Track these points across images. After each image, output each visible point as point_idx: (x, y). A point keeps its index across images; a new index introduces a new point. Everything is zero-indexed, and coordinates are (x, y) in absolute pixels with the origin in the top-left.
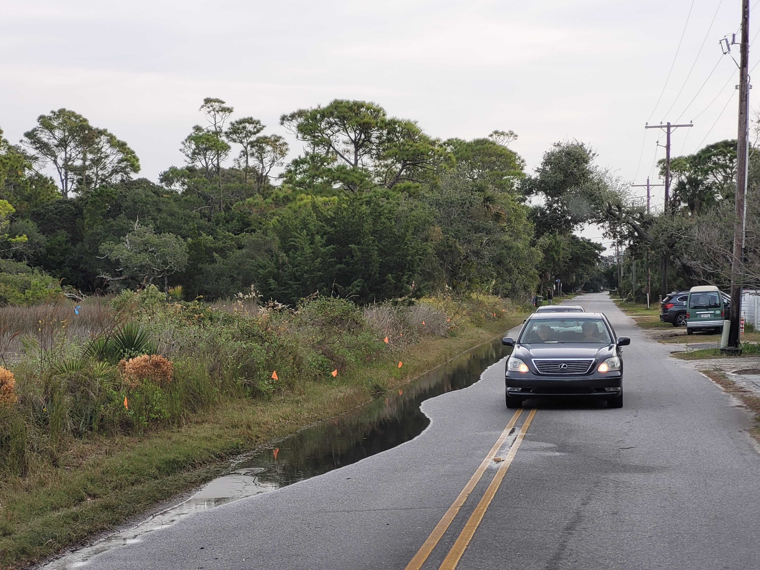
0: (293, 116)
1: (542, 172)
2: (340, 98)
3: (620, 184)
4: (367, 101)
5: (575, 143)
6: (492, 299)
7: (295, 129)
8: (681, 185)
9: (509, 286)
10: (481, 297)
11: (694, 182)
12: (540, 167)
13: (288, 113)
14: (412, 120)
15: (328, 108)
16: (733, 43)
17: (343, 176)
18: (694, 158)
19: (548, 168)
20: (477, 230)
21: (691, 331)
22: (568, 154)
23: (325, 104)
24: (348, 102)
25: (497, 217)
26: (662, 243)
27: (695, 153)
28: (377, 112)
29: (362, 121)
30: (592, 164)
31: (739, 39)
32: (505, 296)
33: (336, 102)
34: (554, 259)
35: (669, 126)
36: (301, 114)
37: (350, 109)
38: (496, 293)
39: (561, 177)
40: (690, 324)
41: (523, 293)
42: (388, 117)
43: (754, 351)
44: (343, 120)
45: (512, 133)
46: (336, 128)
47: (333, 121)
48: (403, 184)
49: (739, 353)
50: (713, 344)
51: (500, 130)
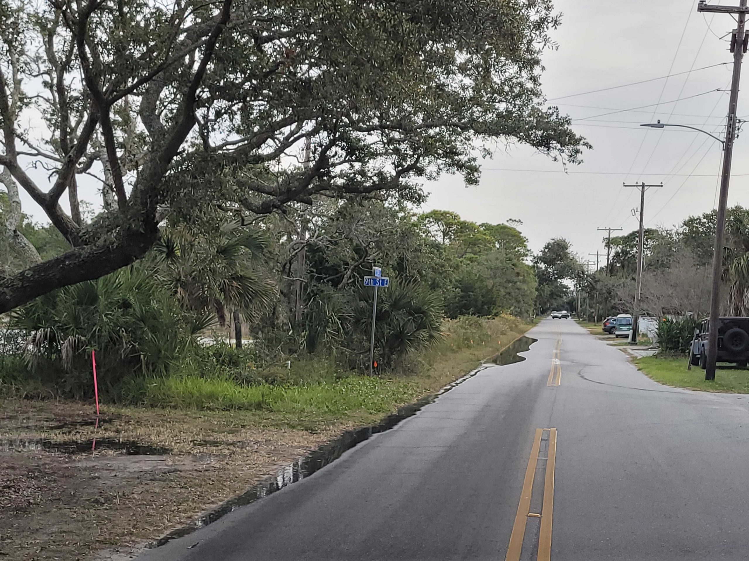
1: (544, 252)
2: (436, 209)
3: (584, 260)
4: (451, 211)
5: (561, 238)
6: (512, 318)
8: (617, 254)
9: (519, 310)
10: (506, 316)
11: (625, 253)
12: (543, 249)
14: (474, 222)
15: (430, 213)
16: (637, 211)
18: (625, 238)
19: (546, 250)
20: (510, 282)
21: (617, 336)
22: (558, 244)
23: (428, 211)
24: (440, 211)
25: (518, 274)
26: (604, 291)
27: (626, 235)
28: (456, 217)
29: (448, 222)
30: (569, 251)
31: (639, 210)
33: (434, 210)
34: (541, 295)
35: (610, 229)
37: (442, 215)
38: (511, 314)
39: (553, 256)
40: (617, 333)
41: (525, 315)
42: (462, 220)
43: (642, 344)
44: (437, 220)
45: (520, 221)
46: (433, 223)
47: (431, 220)
48: (468, 256)
49: (636, 344)
50: (625, 341)
51: (513, 219)
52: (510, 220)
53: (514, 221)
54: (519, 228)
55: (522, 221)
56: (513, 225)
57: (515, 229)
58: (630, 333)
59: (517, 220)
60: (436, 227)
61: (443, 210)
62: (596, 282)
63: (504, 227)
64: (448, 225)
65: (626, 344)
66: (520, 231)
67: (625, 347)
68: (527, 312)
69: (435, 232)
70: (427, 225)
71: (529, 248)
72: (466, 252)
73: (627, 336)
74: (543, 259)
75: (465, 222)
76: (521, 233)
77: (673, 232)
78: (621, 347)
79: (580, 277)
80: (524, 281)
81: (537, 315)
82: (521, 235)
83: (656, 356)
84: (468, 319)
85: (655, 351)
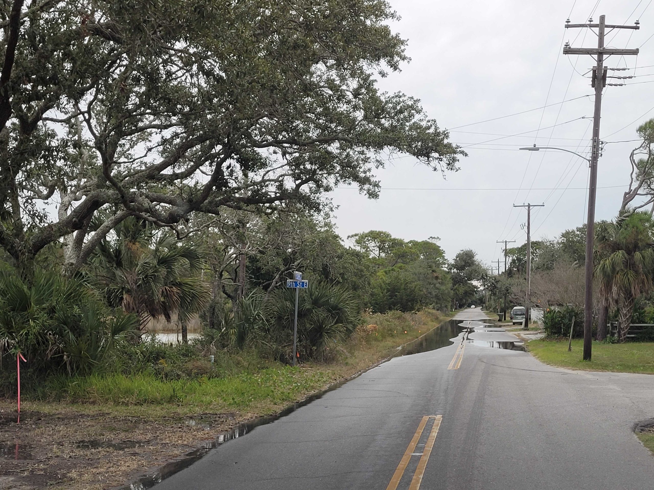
0: (352, 236)
1: (455, 260)
2: (373, 230)
3: (487, 266)
4: (384, 231)
5: (469, 250)
6: (434, 311)
7: (354, 242)
8: (514, 261)
9: (439, 305)
10: (429, 310)
11: (519, 260)
12: (455, 258)
13: (350, 235)
14: (402, 239)
15: (368, 233)
17: (375, 261)
18: (519, 249)
19: (458, 259)
20: (430, 284)
21: (514, 323)
22: (466, 254)
23: (367, 231)
24: (376, 231)
25: (437, 278)
26: (503, 289)
27: (520, 247)
28: (388, 235)
29: (382, 240)
30: (475, 259)
32: (438, 310)
33: (371, 231)
34: (457, 293)
35: (506, 242)
36: (356, 235)
37: (377, 234)
38: (434, 308)
39: (464, 263)
40: (514, 321)
41: (445, 309)
42: (393, 237)
43: (533, 329)
44: (374, 238)
45: (438, 238)
46: (371, 241)
47: (370, 238)
48: (399, 265)
49: (528, 330)
50: (519, 327)
51: (433, 237)
52: (431, 237)
53: (434, 238)
54: (438, 243)
55: (440, 238)
56: (434, 241)
57: (435, 244)
58: (523, 321)
59: (436, 237)
60: (373, 244)
61: (378, 231)
62: (497, 282)
63: (427, 242)
64: (383, 242)
65: (520, 330)
66: (439, 245)
67: (519, 332)
68: (446, 306)
69: (373, 248)
70: (367, 242)
71: (446, 258)
72: (396, 262)
73: (521, 324)
74: (454, 266)
75: (394, 239)
76: (440, 247)
77: (555, 242)
78: (516, 333)
79: (485, 279)
80: (442, 284)
81: (456, 309)
82: (440, 248)
83: (543, 340)
84: (394, 313)
85: (543, 335)
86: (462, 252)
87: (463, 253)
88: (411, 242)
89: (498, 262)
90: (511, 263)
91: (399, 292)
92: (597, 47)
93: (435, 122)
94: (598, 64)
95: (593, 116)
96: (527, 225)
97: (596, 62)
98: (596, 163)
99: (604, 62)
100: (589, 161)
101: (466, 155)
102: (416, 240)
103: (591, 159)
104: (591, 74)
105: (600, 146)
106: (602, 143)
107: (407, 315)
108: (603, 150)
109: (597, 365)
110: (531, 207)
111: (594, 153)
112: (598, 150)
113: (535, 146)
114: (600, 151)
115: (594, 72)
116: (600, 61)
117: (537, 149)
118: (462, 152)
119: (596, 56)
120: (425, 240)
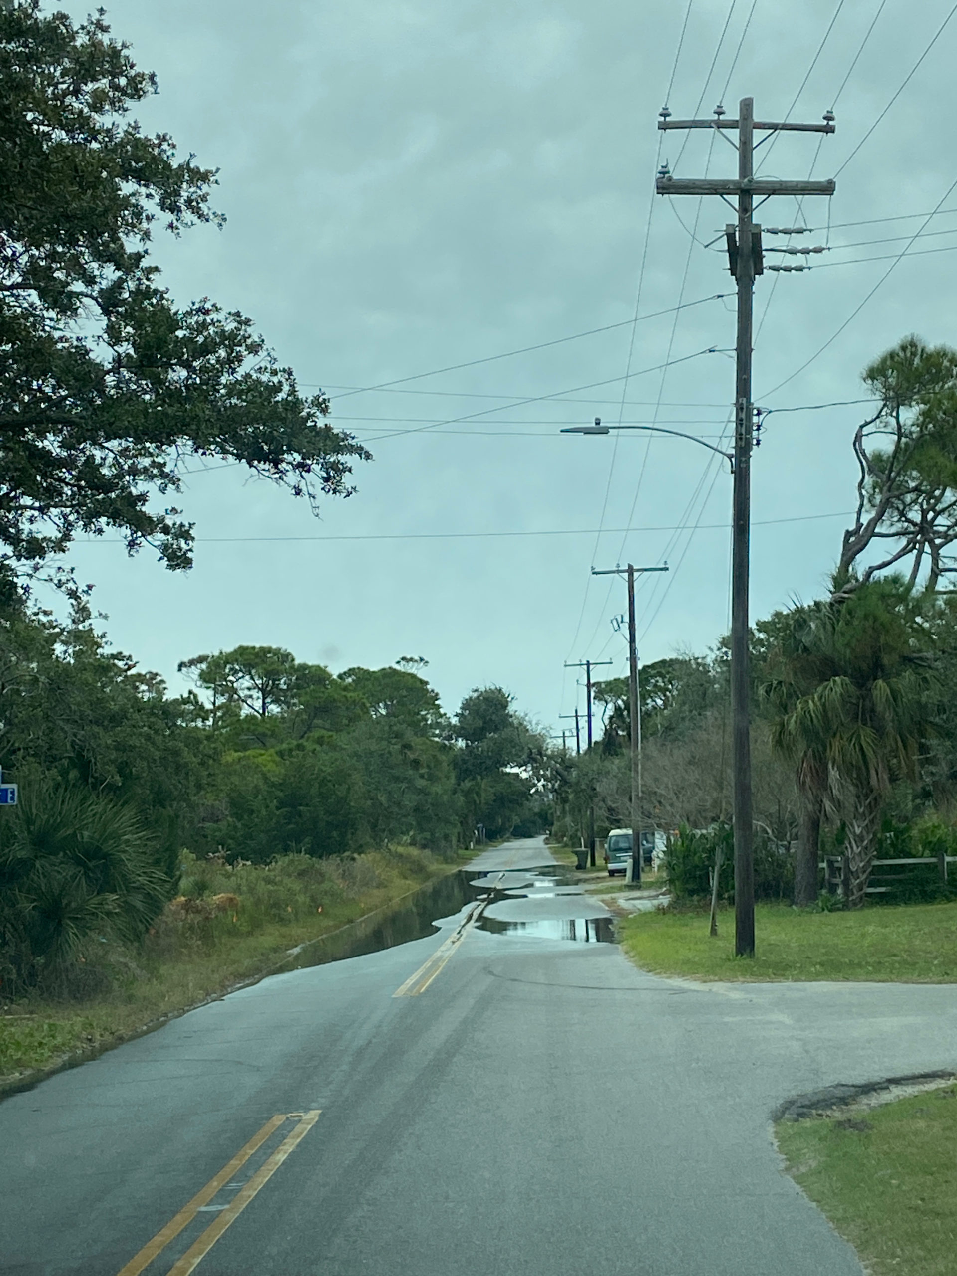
0: (192, 663)
1: (462, 717)
2: (245, 644)
3: (540, 727)
4: (274, 647)
5: (493, 688)
6: (414, 852)
7: (196, 677)
8: (618, 713)
9: (427, 835)
10: (400, 849)
12: (459, 711)
13: (186, 660)
14: (322, 665)
15: (231, 654)
16: (622, 622)
17: (252, 727)
20: (397, 779)
21: (612, 873)
22: (486, 699)
23: (229, 649)
24: (254, 648)
25: (416, 763)
26: (583, 787)
28: (286, 657)
29: (270, 669)
30: (511, 709)
32: (424, 847)
33: (241, 648)
34: (474, 802)
35: (588, 664)
36: (201, 659)
37: (257, 655)
38: (413, 843)
39: (480, 723)
40: (611, 866)
41: (443, 843)
42: (298, 662)
43: (650, 886)
44: (248, 668)
45: (422, 660)
46: (240, 675)
47: (237, 667)
48: (316, 733)
49: (639, 888)
50: (617, 882)
51: (408, 657)
52: (404, 659)
53: (411, 660)
54: (421, 672)
55: (426, 659)
56: (412, 669)
57: (413, 676)
58: (628, 864)
59: (416, 658)
60: (246, 682)
61: (258, 646)
62: (568, 768)
63: (392, 672)
64: (272, 675)
65: (620, 889)
66: (425, 679)
67: (613, 895)
68: (446, 837)
69: (247, 692)
70: (231, 678)
71: (442, 711)
72: (309, 728)
73: (623, 871)
74: (459, 732)
75: (303, 667)
76: (427, 683)
77: (709, 661)
78: (607, 897)
79: (535, 760)
80: (431, 778)
81: (478, 842)
82: (428, 687)
83: (661, 911)
84: (292, 861)
85: (665, 900)
86: (475, 695)
87: (478, 697)
88: (351, 672)
89: (577, 716)
90: (611, 718)
91: (307, 805)
92: (736, 177)
93: (290, 374)
94: (741, 220)
95: (735, 347)
96: (626, 619)
97: (737, 215)
98: (748, 462)
99: (754, 213)
100: (730, 457)
101: (368, 456)
102: (365, 667)
103: (733, 451)
104: (724, 244)
105: (755, 419)
106: (759, 414)
107: (329, 866)
108: (762, 429)
109: (766, 965)
110: (636, 574)
111: (739, 437)
112: (749, 431)
113: (597, 423)
114: (755, 433)
115: (731, 237)
116: (745, 209)
117: (605, 431)
118: (359, 450)
119: (735, 200)
120: (387, 666)
